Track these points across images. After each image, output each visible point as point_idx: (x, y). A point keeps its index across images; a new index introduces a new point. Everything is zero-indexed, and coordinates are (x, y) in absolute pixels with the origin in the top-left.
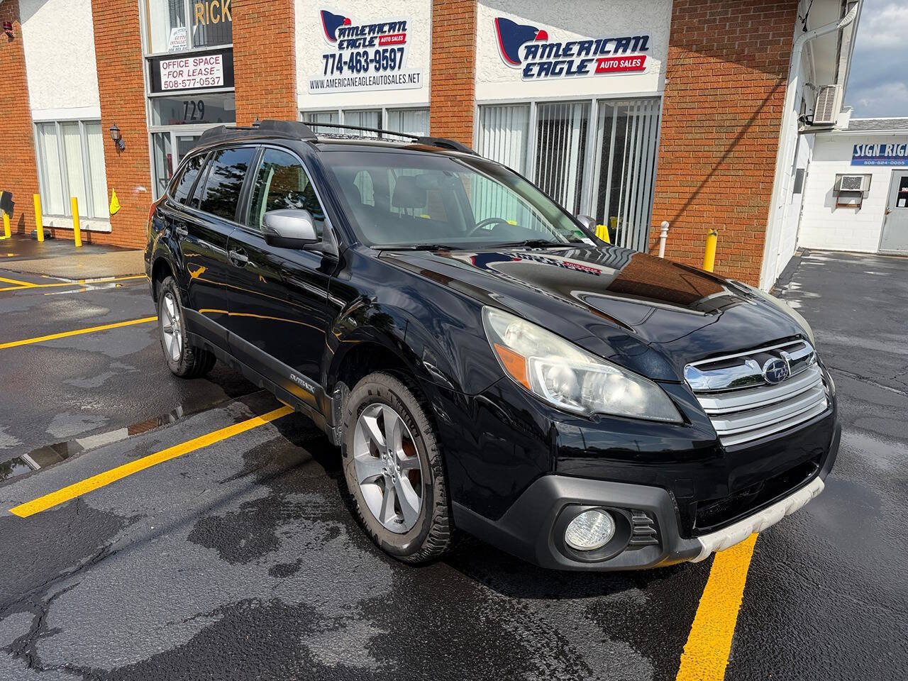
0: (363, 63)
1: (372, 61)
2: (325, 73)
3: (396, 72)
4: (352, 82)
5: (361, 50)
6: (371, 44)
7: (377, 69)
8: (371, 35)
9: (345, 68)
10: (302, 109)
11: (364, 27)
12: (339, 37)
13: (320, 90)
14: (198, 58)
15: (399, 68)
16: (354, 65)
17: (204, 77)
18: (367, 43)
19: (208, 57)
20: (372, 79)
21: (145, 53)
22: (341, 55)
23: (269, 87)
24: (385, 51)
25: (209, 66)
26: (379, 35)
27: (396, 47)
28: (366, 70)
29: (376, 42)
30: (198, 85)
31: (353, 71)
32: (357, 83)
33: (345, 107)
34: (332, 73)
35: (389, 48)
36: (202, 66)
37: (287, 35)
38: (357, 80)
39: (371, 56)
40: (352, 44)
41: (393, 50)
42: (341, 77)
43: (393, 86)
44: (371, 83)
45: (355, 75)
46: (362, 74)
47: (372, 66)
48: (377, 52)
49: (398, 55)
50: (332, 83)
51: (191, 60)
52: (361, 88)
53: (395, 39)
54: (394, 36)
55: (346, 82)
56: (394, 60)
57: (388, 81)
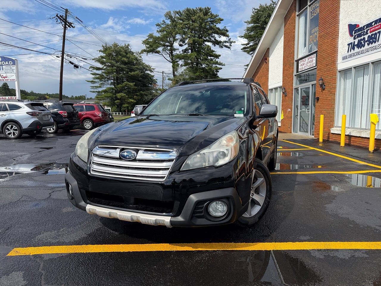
0: (363, 43)
1: (367, 41)
2: (348, 52)
3: (377, 44)
4: (358, 53)
5: (362, 38)
6: (367, 33)
7: (368, 44)
8: (367, 29)
9: (356, 47)
10: (339, 70)
11: (364, 26)
12: (354, 34)
13: (346, 60)
14: (309, 57)
15: (378, 41)
16: (360, 45)
17: (310, 64)
18: (365, 34)
19: (312, 56)
20: (366, 50)
21: (296, 59)
22: (354, 42)
23: (327, 63)
24: (372, 35)
25: (312, 59)
26: (370, 28)
27: (377, 32)
28: (364, 46)
29: (369, 32)
30: (308, 68)
31: (359, 48)
32: (360, 54)
33: (355, 66)
34: (351, 51)
35: (374, 33)
36: (310, 60)
37: (335, 39)
38: (360, 52)
39: (366, 39)
40: (359, 36)
41: (376, 34)
42: (354, 52)
43: (375, 51)
44: (366, 52)
45: (360, 50)
46: (362, 48)
47: (366, 44)
48: (369, 36)
49: (378, 35)
50: (350, 56)
51: (307, 58)
52: (361, 55)
53: (377, 28)
54: (376, 26)
55: (356, 54)
56: (376, 38)
57: (373, 49)
